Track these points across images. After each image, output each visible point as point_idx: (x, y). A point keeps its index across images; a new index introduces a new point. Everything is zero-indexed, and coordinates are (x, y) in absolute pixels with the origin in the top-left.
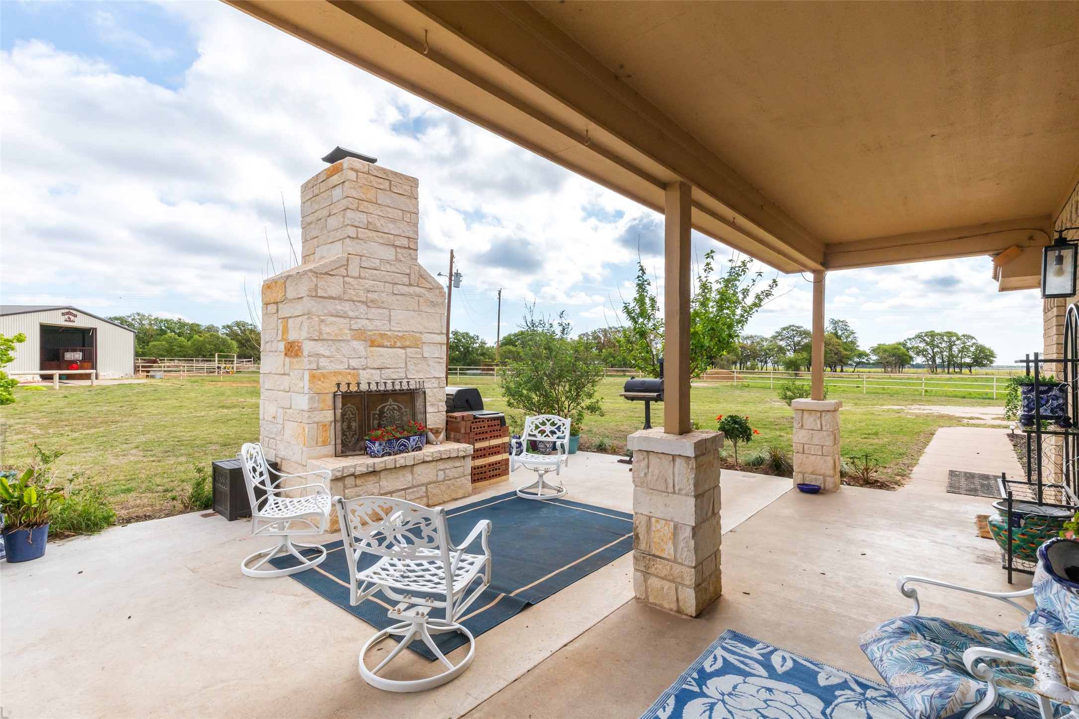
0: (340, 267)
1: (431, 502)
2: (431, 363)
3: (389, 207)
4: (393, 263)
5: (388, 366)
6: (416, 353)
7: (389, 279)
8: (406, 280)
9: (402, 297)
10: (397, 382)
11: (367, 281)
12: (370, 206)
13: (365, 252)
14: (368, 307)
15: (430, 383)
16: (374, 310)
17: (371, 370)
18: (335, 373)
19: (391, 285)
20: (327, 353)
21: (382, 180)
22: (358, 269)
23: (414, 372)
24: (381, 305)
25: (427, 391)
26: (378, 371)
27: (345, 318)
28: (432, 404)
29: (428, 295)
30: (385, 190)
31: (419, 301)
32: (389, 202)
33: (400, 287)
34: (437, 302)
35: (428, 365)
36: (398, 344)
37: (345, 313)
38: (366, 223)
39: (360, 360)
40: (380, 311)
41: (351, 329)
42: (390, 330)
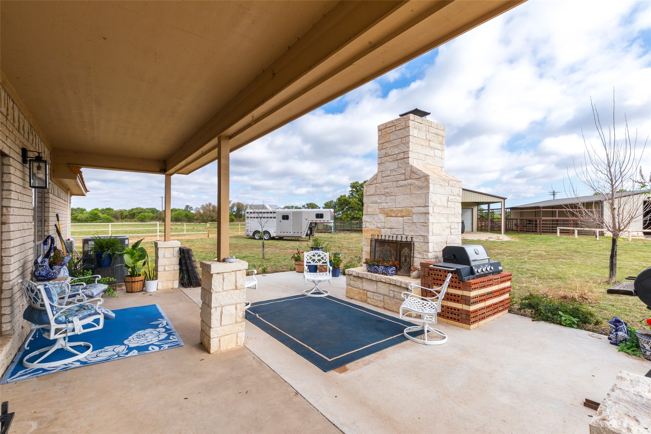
0: (374, 180)
1: (385, 306)
2: (418, 226)
3: (395, 140)
4: (396, 170)
5: (394, 227)
6: (409, 220)
7: (394, 179)
8: (403, 177)
9: (402, 187)
10: (399, 236)
11: (385, 183)
12: (386, 144)
13: (384, 169)
14: (386, 196)
15: (418, 238)
16: (388, 198)
17: (386, 229)
18: (372, 230)
19: (396, 182)
20: (369, 220)
21: (392, 127)
22: (381, 178)
23: (408, 231)
24: (391, 194)
25: (415, 244)
26: (390, 230)
27: (377, 203)
28: (420, 253)
29: (417, 183)
30: (393, 132)
31: (410, 188)
32: (395, 137)
33: (399, 182)
34: (422, 186)
35: (417, 227)
36: (399, 215)
37: (376, 201)
38: (384, 154)
39: (381, 224)
40: (391, 197)
41: (379, 209)
42: (396, 207)
